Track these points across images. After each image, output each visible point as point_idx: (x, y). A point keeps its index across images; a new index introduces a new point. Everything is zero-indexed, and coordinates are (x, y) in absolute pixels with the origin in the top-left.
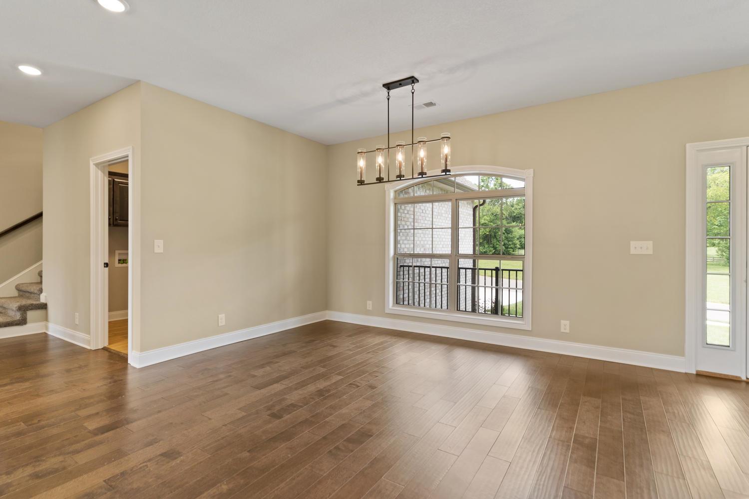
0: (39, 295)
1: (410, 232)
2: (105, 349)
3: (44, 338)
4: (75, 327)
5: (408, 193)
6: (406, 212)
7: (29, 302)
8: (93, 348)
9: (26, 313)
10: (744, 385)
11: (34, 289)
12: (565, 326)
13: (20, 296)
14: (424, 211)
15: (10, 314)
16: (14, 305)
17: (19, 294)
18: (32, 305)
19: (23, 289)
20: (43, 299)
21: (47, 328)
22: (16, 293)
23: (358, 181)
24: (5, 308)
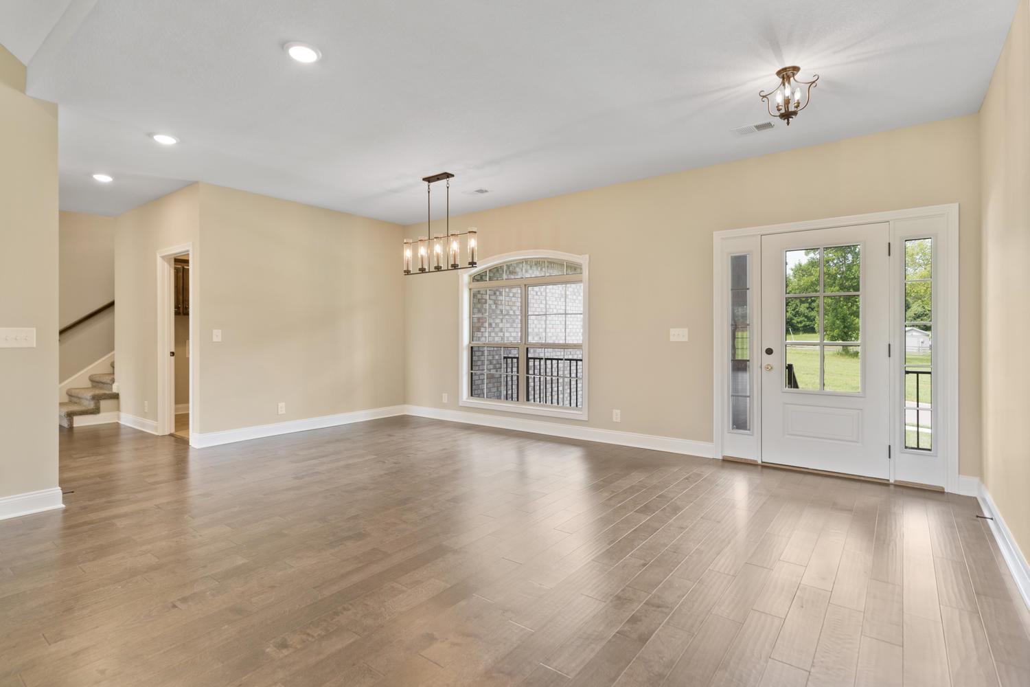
0: (112, 385)
1: (517, 318)
2: (171, 435)
3: (117, 427)
4: (144, 415)
5: (515, 273)
6: (511, 295)
7: (102, 392)
8: (160, 434)
9: (99, 402)
10: (760, 467)
11: (107, 379)
12: (617, 415)
13: (94, 387)
14: (539, 293)
15: (85, 404)
16: (89, 394)
17: (92, 385)
18: (105, 394)
19: (97, 379)
20: (115, 389)
21: (119, 418)
22: (89, 384)
23: (405, 271)
24: (79, 398)
